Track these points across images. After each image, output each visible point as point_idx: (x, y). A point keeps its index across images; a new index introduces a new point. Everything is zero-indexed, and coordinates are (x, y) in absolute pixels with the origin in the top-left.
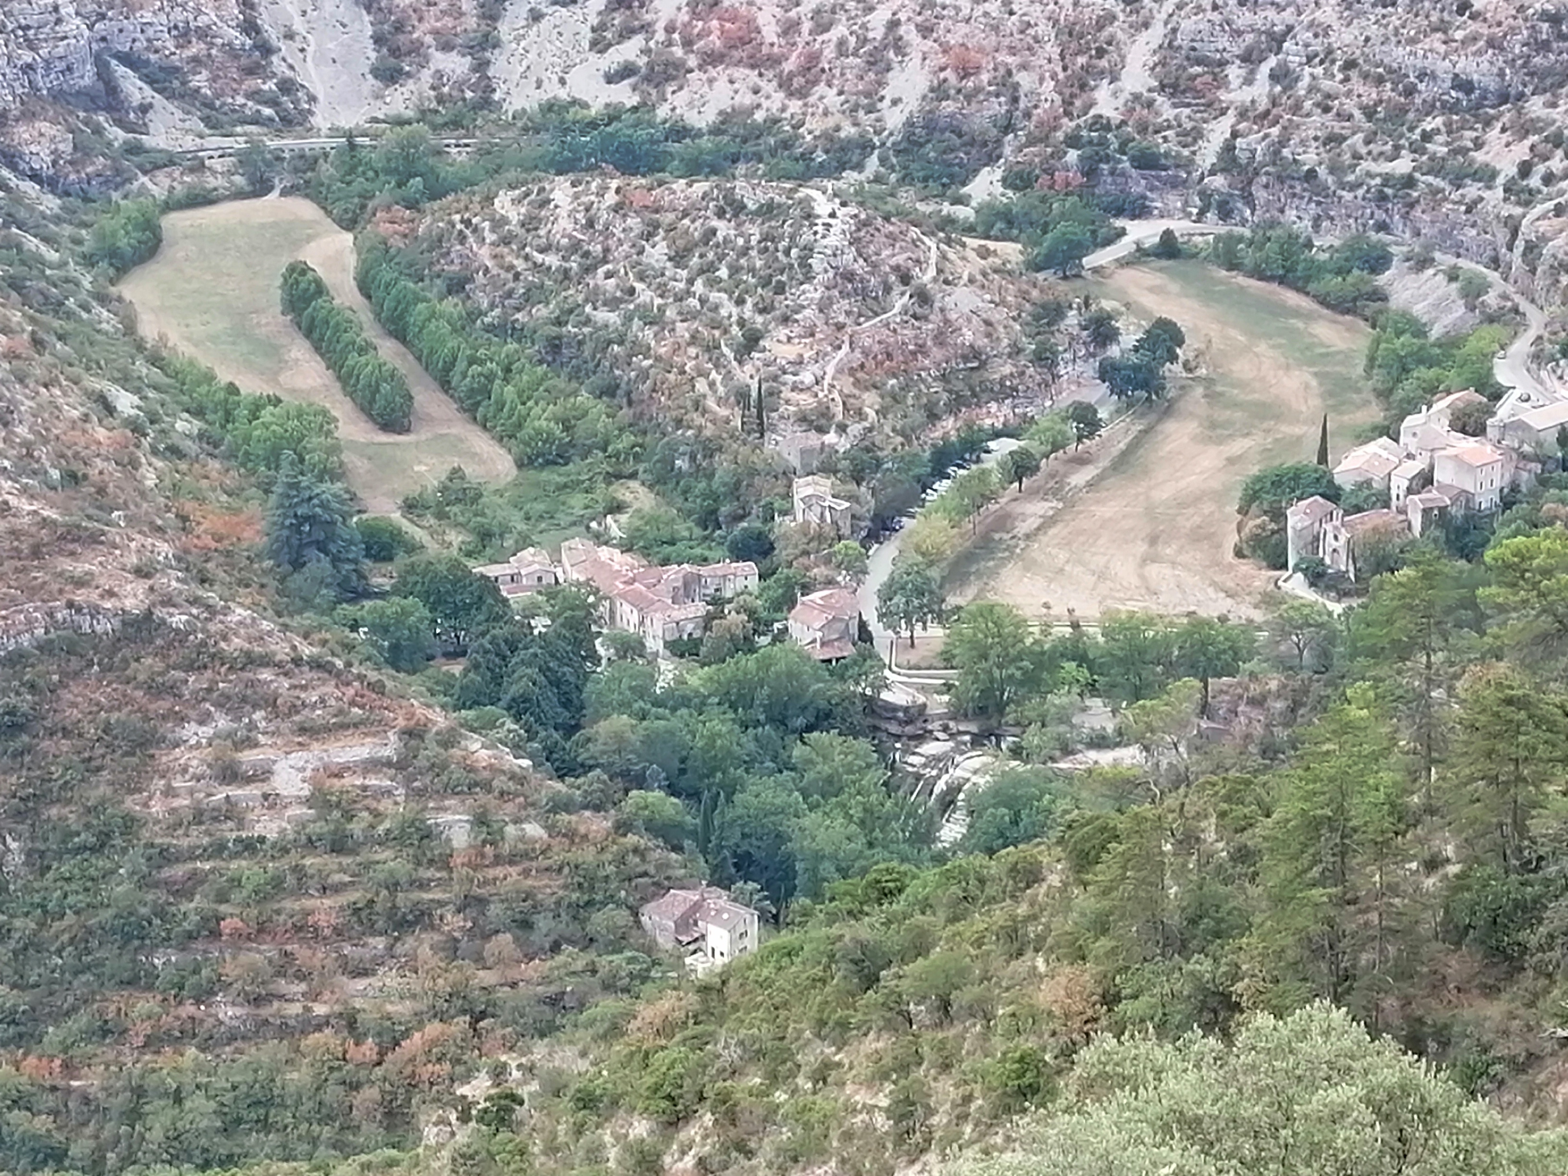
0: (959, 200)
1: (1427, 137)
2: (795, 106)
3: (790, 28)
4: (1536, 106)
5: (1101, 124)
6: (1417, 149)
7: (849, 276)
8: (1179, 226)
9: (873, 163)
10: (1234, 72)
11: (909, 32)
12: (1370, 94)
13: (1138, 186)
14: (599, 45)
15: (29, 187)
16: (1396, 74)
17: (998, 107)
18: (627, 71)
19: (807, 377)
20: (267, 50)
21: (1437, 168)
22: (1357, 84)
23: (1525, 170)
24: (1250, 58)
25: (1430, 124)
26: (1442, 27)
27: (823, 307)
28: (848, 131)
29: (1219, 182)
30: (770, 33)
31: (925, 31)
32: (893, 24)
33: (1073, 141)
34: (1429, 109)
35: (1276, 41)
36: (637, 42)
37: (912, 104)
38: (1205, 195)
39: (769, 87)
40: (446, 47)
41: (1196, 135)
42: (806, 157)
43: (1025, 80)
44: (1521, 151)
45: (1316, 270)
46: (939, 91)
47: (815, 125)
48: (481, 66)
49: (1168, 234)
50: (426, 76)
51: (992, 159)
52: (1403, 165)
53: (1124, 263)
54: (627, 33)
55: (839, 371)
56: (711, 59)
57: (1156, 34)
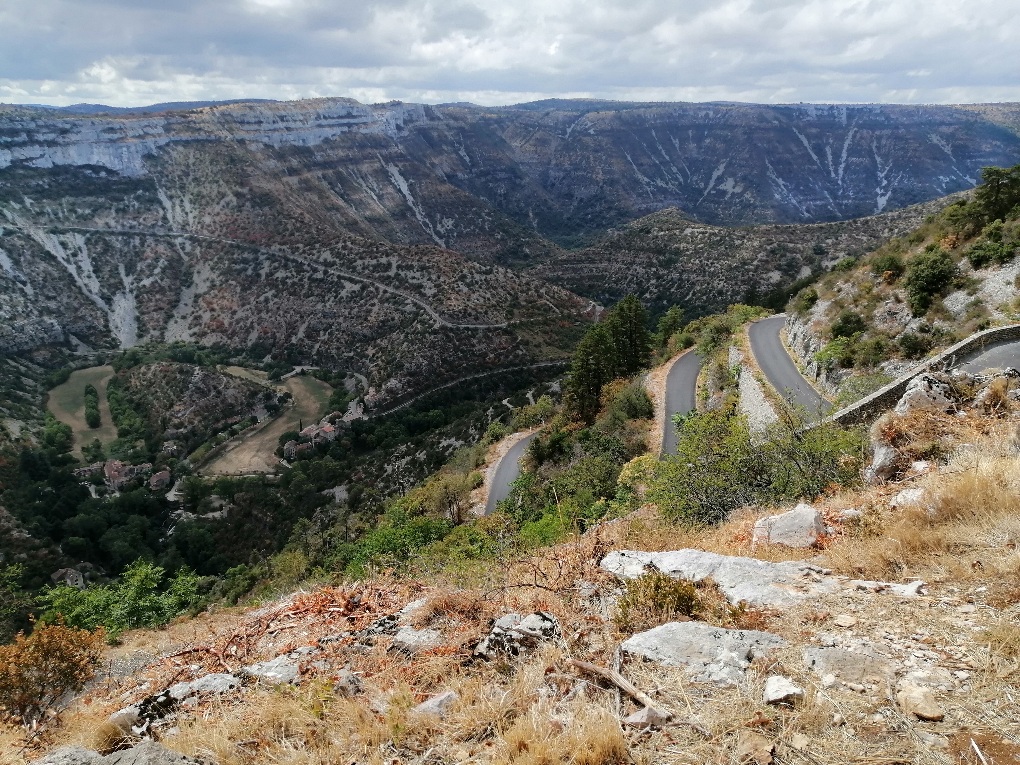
0: (262, 362)
1: (357, 348)
2: (229, 341)
3: (231, 324)
4: (379, 341)
5: (293, 345)
6: (355, 350)
7: (199, 388)
8: (306, 368)
9: (244, 354)
10: (321, 333)
11: (255, 325)
12: (347, 338)
13: (299, 358)
14: (190, 328)
15: (36, 367)
16: (353, 333)
17: (271, 341)
18: (194, 334)
19: (179, 415)
20: (110, 331)
21: (358, 354)
22: (345, 336)
23: (374, 355)
24: (325, 330)
25: (358, 345)
26: (361, 324)
27: (190, 396)
28: (239, 347)
29: (315, 357)
30: (226, 325)
31: (259, 324)
32: (252, 323)
33: (286, 349)
34: (358, 342)
35: (330, 326)
36: (198, 327)
37: (254, 341)
38: (313, 360)
39: (224, 337)
40: (154, 329)
41: (312, 347)
42: (230, 353)
43: (278, 335)
44: (374, 351)
45: (330, 379)
46: (259, 338)
47: (232, 345)
48: (162, 334)
49: (303, 370)
50: (149, 336)
51: (269, 353)
52: (352, 354)
53: (292, 377)
54: (196, 325)
55: (191, 412)
56: (213, 331)
57: (306, 325)
